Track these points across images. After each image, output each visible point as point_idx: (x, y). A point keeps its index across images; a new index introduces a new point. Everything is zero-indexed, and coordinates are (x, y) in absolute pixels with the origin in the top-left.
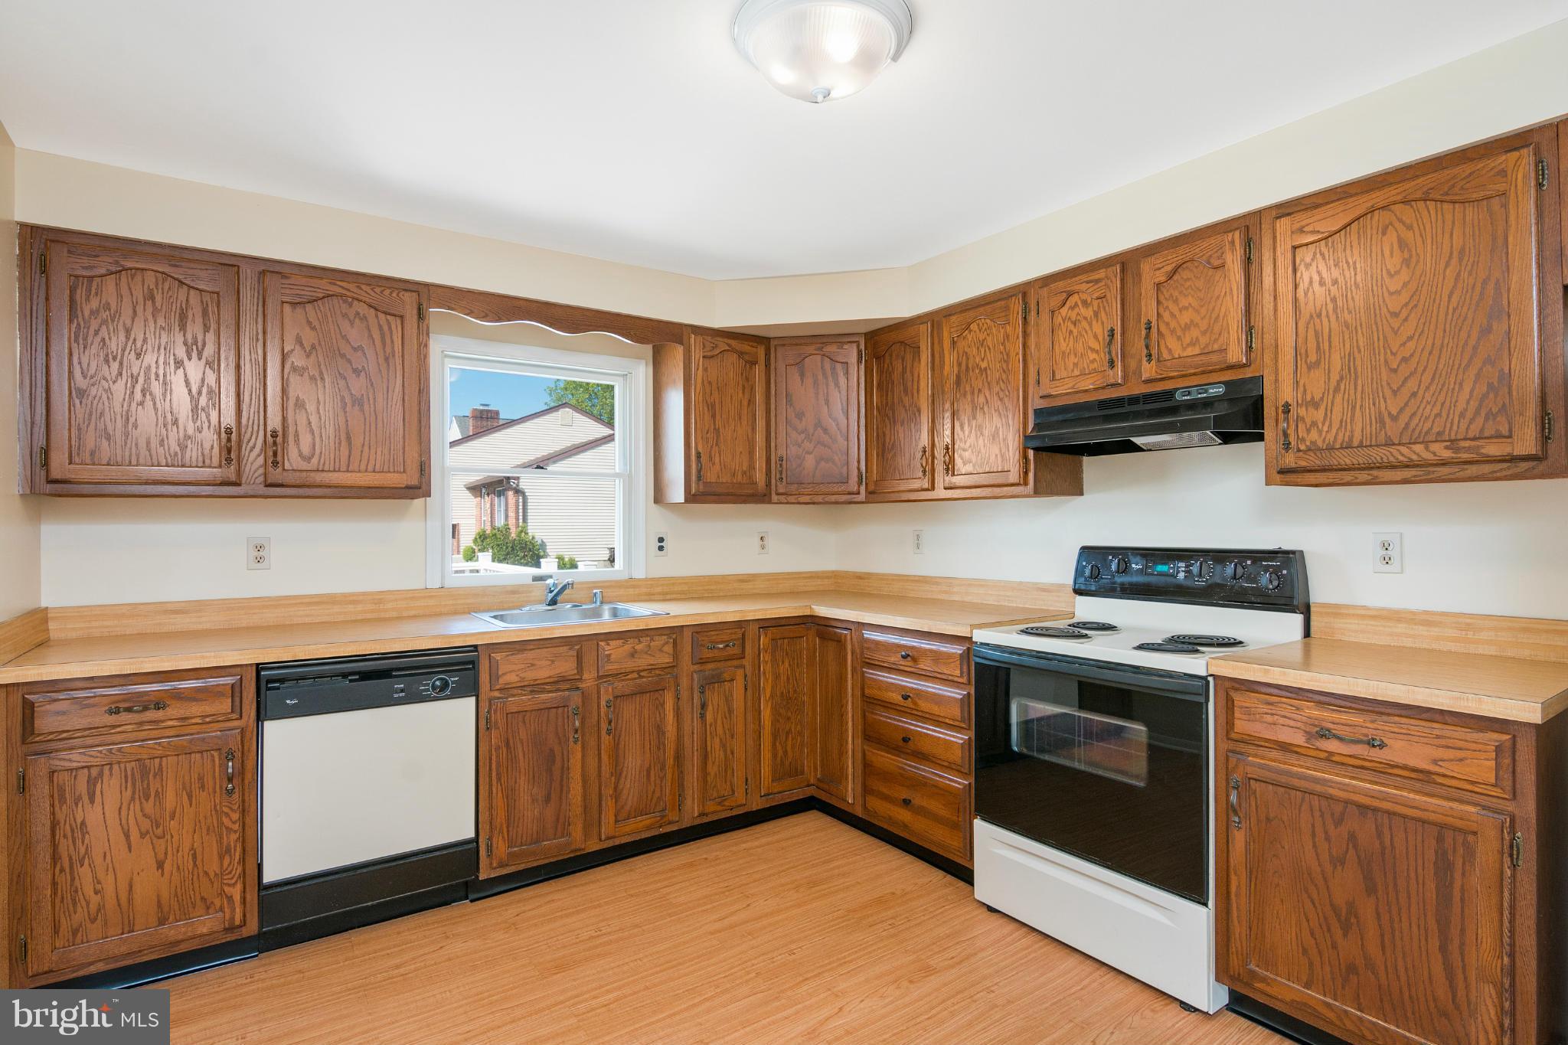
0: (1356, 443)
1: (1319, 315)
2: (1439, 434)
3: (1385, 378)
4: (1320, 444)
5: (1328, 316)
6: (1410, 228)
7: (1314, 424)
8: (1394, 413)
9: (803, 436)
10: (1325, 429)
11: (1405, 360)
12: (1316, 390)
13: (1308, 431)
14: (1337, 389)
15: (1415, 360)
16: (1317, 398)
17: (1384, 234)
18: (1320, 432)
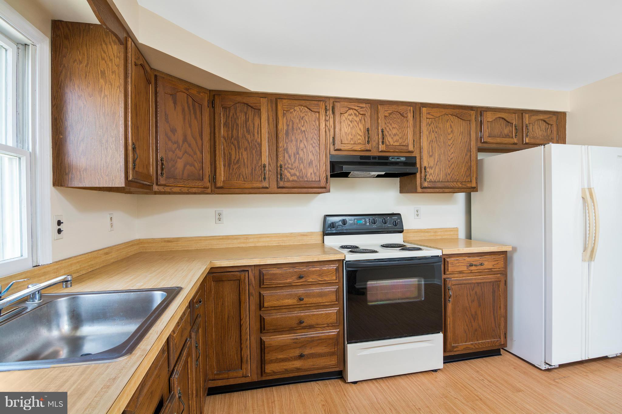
0: (441, 181)
1: (432, 141)
2: (458, 180)
3: (447, 163)
4: (432, 180)
5: (434, 142)
6: (452, 122)
7: (431, 174)
8: (449, 173)
9: (176, 146)
10: (434, 176)
11: (451, 159)
12: (432, 164)
13: (430, 176)
14: (437, 164)
15: (453, 159)
16: (432, 166)
17: (447, 122)
18: (432, 176)
